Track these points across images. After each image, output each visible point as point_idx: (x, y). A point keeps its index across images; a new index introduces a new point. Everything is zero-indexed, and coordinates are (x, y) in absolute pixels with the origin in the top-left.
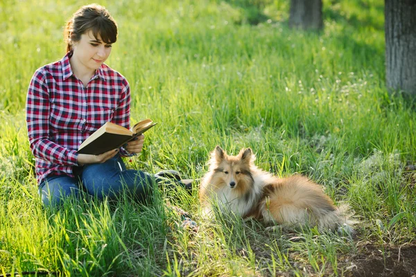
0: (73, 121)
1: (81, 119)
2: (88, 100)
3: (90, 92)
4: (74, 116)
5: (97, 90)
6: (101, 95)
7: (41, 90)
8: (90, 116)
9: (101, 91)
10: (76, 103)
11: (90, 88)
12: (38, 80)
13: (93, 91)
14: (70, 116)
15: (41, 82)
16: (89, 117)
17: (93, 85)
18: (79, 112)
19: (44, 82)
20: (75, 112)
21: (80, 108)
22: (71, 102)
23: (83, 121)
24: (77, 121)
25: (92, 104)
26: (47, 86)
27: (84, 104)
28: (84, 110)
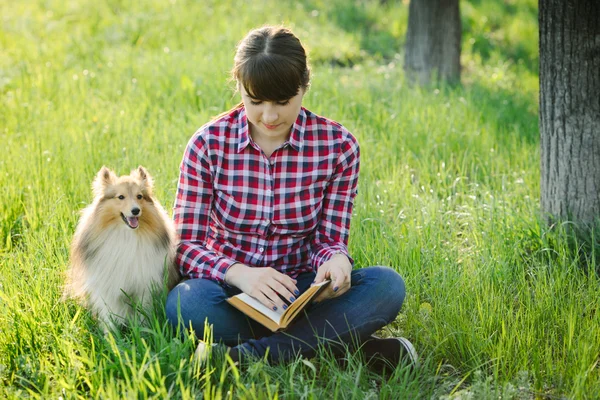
0: (249, 222)
1: (262, 219)
2: (276, 184)
3: (279, 170)
4: (250, 215)
5: (292, 167)
6: (299, 175)
8: (277, 213)
9: (300, 168)
10: (253, 191)
11: (279, 165)
12: (196, 149)
13: (284, 168)
14: (242, 214)
15: (201, 154)
16: (277, 215)
17: (285, 159)
18: (258, 208)
19: (206, 153)
20: (252, 207)
21: (260, 200)
23: (266, 223)
24: (256, 222)
26: (209, 161)
27: (269, 193)
28: (268, 202)
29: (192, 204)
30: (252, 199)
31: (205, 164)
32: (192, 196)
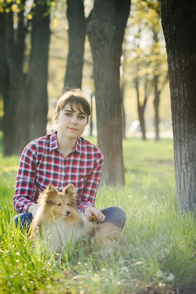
1: (60, 186)
2: (67, 170)
3: (69, 164)
4: (54, 184)
5: (75, 162)
6: (78, 167)
7: (31, 159)
8: (67, 184)
9: (78, 163)
10: (56, 172)
11: (69, 161)
12: (31, 150)
13: (71, 162)
15: (34, 153)
17: (72, 158)
18: (58, 181)
19: (36, 153)
20: (55, 180)
21: (59, 177)
22: (52, 171)
23: (61, 188)
24: (57, 187)
25: (70, 173)
26: (36, 157)
27: (63, 174)
28: (63, 178)
29: (25, 177)
30: (55, 176)
31: (34, 158)
32: (26, 173)
